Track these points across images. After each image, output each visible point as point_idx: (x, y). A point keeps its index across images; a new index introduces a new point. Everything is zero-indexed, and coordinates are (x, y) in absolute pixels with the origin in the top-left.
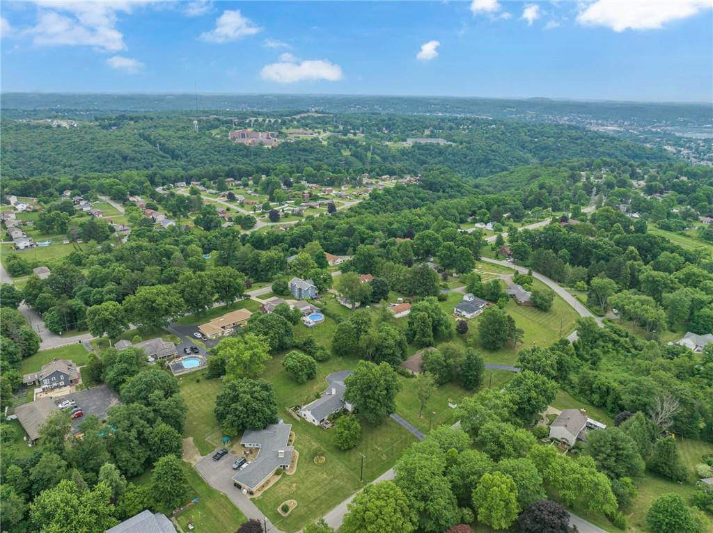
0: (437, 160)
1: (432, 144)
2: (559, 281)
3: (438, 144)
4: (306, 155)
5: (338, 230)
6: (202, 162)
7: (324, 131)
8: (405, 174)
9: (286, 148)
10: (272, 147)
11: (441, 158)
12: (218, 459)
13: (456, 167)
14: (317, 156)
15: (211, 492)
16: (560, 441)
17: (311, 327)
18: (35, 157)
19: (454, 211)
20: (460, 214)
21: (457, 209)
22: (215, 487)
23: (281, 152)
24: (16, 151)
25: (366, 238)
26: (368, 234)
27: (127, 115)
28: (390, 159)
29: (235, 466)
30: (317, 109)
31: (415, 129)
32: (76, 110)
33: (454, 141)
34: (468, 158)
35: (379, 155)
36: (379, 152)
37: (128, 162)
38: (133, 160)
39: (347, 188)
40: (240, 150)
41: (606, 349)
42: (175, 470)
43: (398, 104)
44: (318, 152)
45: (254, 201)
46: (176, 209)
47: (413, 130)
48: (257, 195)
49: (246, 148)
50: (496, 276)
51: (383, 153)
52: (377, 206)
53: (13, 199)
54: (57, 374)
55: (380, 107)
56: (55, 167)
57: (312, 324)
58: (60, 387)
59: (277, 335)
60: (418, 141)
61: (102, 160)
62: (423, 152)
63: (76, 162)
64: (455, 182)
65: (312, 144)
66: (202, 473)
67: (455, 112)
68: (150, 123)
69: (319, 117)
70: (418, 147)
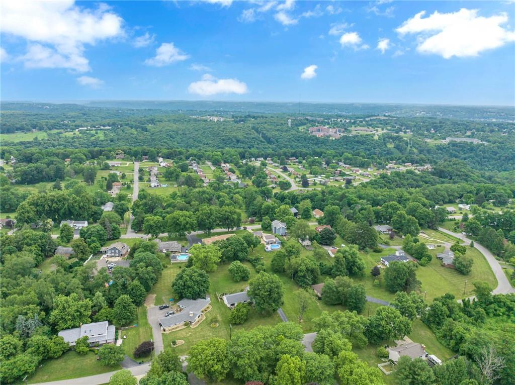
0: (467, 155)
1: (466, 143)
2: (498, 255)
3: (472, 143)
4: (358, 146)
5: (334, 196)
6: (286, 146)
7: (383, 129)
8: (426, 163)
9: (345, 140)
10: (335, 139)
11: (472, 154)
12: (161, 309)
13: (485, 162)
14: (366, 146)
15: (147, 323)
16: (394, 363)
17: (268, 252)
18: (191, 138)
19: (444, 193)
20: (449, 196)
21: (447, 192)
22: (149, 322)
23: (340, 142)
24: (183, 134)
25: (353, 204)
26: (355, 201)
27: (252, 114)
28: (425, 152)
29: (167, 315)
30: (389, 114)
31: (459, 131)
32: (228, 111)
33: (489, 141)
34: (498, 155)
35: (417, 148)
36: (417, 146)
37: (239, 144)
38: (242, 142)
39: (372, 170)
40: (312, 140)
41: (498, 312)
42: (125, 303)
43: (457, 111)
44: (368, 144)
45: (299, 173)
46: (245, 173)
47: (456, 131)
48: (304, 169)
49: (317, 139)
50: (441, 243)
51: (420, 147)
52: (382, 183)
53: (161, 159)
54: (114, 249)
55: (441, 113)
56: (199, 144)
57: (270, 249)
58: (116, 257)
59: (233, 250)
60: (454, 140)
61: (224, 142)
62: (456, 148)
63: (211, 142)
64: (463, 172)
65: (365, 138)
66: (148, 314)
67: (509, 119)
68: (263, 120)
69: (384, 120)
70: (454, 144)
